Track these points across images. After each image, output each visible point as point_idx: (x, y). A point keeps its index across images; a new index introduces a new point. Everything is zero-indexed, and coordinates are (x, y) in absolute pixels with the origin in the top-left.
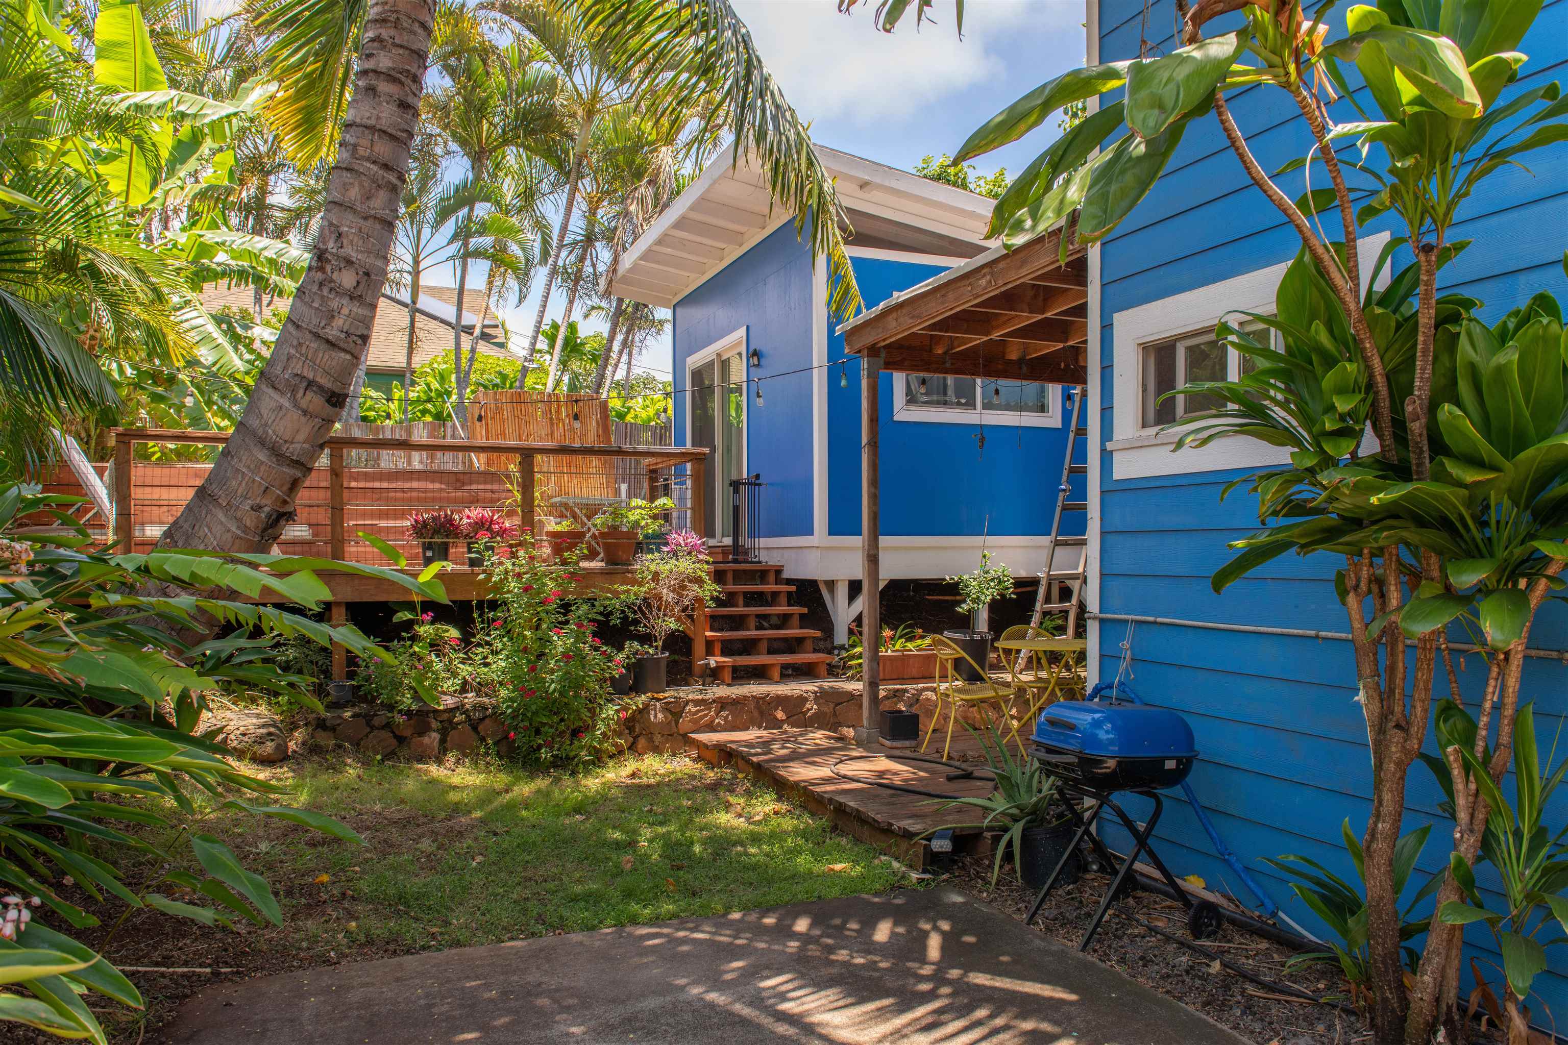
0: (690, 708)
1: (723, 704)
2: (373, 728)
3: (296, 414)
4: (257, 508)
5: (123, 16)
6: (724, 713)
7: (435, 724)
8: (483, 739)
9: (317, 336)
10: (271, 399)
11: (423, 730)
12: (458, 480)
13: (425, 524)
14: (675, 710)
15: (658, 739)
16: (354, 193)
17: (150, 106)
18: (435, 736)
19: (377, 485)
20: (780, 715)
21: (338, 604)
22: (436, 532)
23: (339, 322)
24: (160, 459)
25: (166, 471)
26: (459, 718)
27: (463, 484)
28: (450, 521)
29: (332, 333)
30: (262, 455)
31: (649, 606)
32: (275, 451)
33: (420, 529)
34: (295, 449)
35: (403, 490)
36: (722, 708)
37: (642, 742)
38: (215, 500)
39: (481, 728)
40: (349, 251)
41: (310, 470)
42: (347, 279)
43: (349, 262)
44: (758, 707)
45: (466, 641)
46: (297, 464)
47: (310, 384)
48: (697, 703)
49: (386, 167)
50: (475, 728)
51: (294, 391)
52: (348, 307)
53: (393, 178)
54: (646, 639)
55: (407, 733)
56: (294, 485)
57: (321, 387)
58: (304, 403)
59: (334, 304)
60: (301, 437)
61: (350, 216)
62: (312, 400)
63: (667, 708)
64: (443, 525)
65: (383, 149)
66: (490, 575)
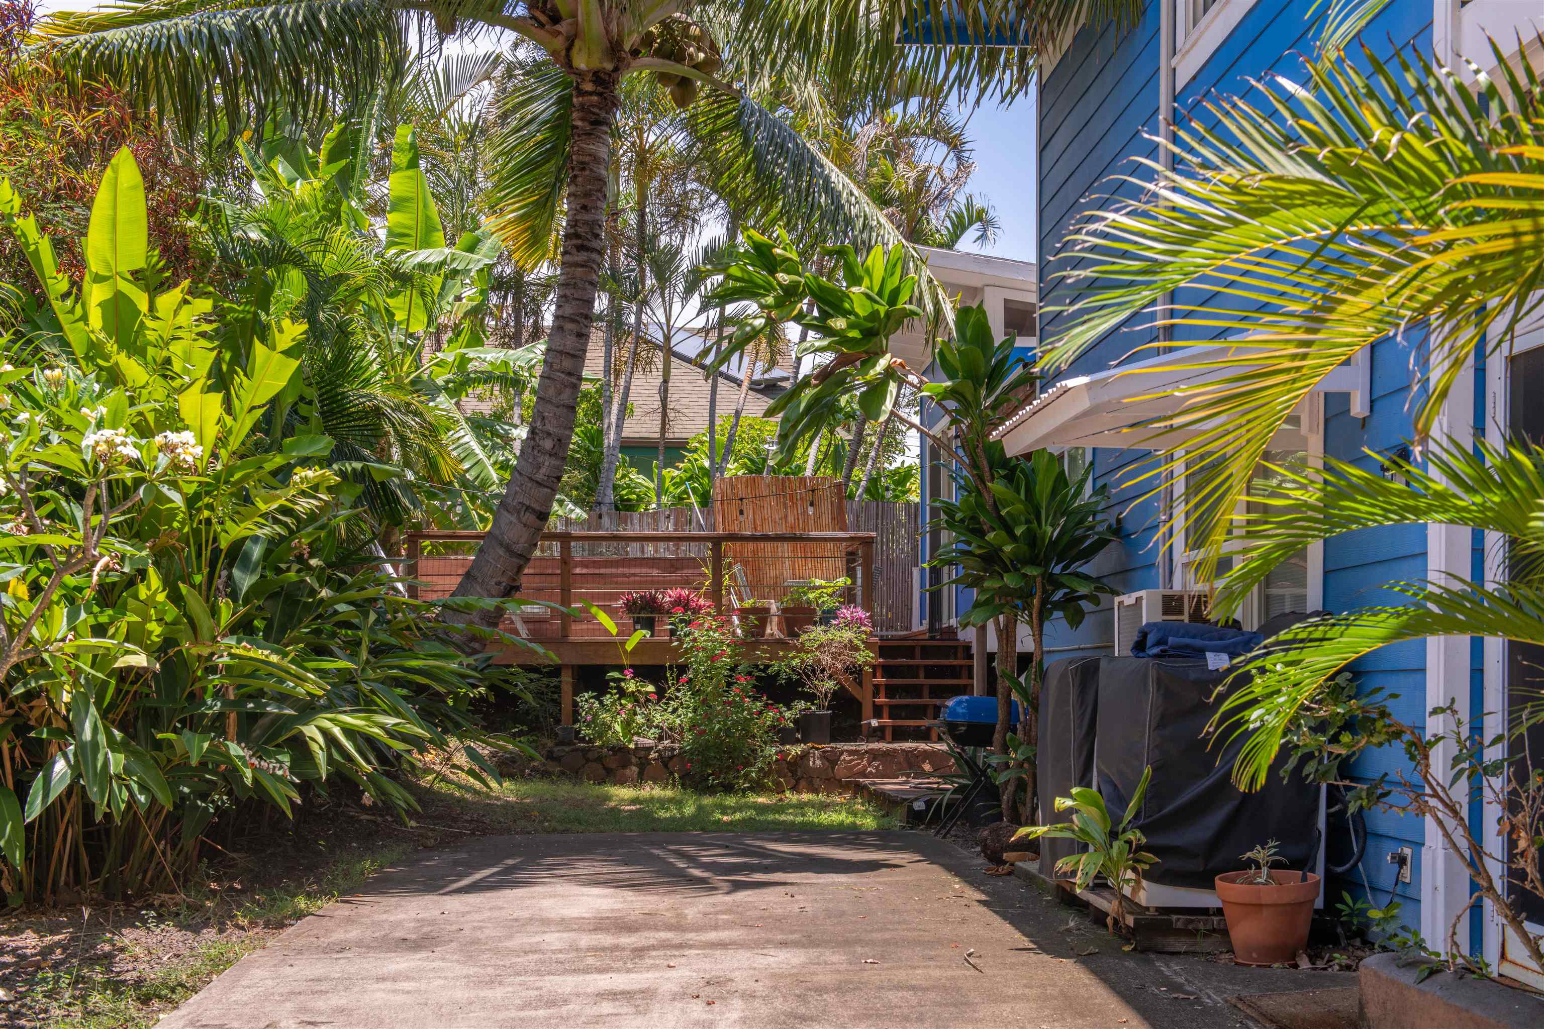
0: (845, 756)
1: (874, 755)
2: (588, 760)
3: (520, 526)
4: (498, 584)
5: (410, 178)
6: (875, 763)
7: (634, 760)
8: (672, 773)
9: (531, 479)
10: (507, 517)
11: (625, 765)
12: (672, 566)
13: (635, 601)
14: (831, 759)
15: (817, 782)
16: (551, 392)
17: (429, 265)
18: (635, 769)
19: (603, 571)
20: (927, 767)
21: (566, 666)
22: (642, 609)
23: (543, 470)
24: (430, 552)
25: (436, 563)
26: (653, 755)
27: (677, 569)
28: (654, 599)
29: (540, 477)
30: (501, 552)
31: (814, 671)
32: (508, 549)
33: (631, 606)
34: (519, 548)
35: (624, 575)
36: (874, 759)
37: (803, 783)
38: (475, 579)
39: (670, 765)
40: (549, 427)
41: (528, 560)
42: (548, 444)
43: (549, 434)
44: (907, 759)
45: (661, 693)
46: (520, 556)
47: (528, 508)
48: (851, 753)
49: (570, 374)
50: (666, 765)
51: (519, 513)
52: (548, 462)
53: (573, 380)
54: (810, 698)
55: (613, 766)
56: (520, 569)
57: (533, 510)
58: (524, 519)
59: (541, 460)
60: (522, 540)
61: (549, 406)
62: (529, 518)
63: (824, 756)
64: (648, 603)
65: (567, 364)
66: (682, 643)
